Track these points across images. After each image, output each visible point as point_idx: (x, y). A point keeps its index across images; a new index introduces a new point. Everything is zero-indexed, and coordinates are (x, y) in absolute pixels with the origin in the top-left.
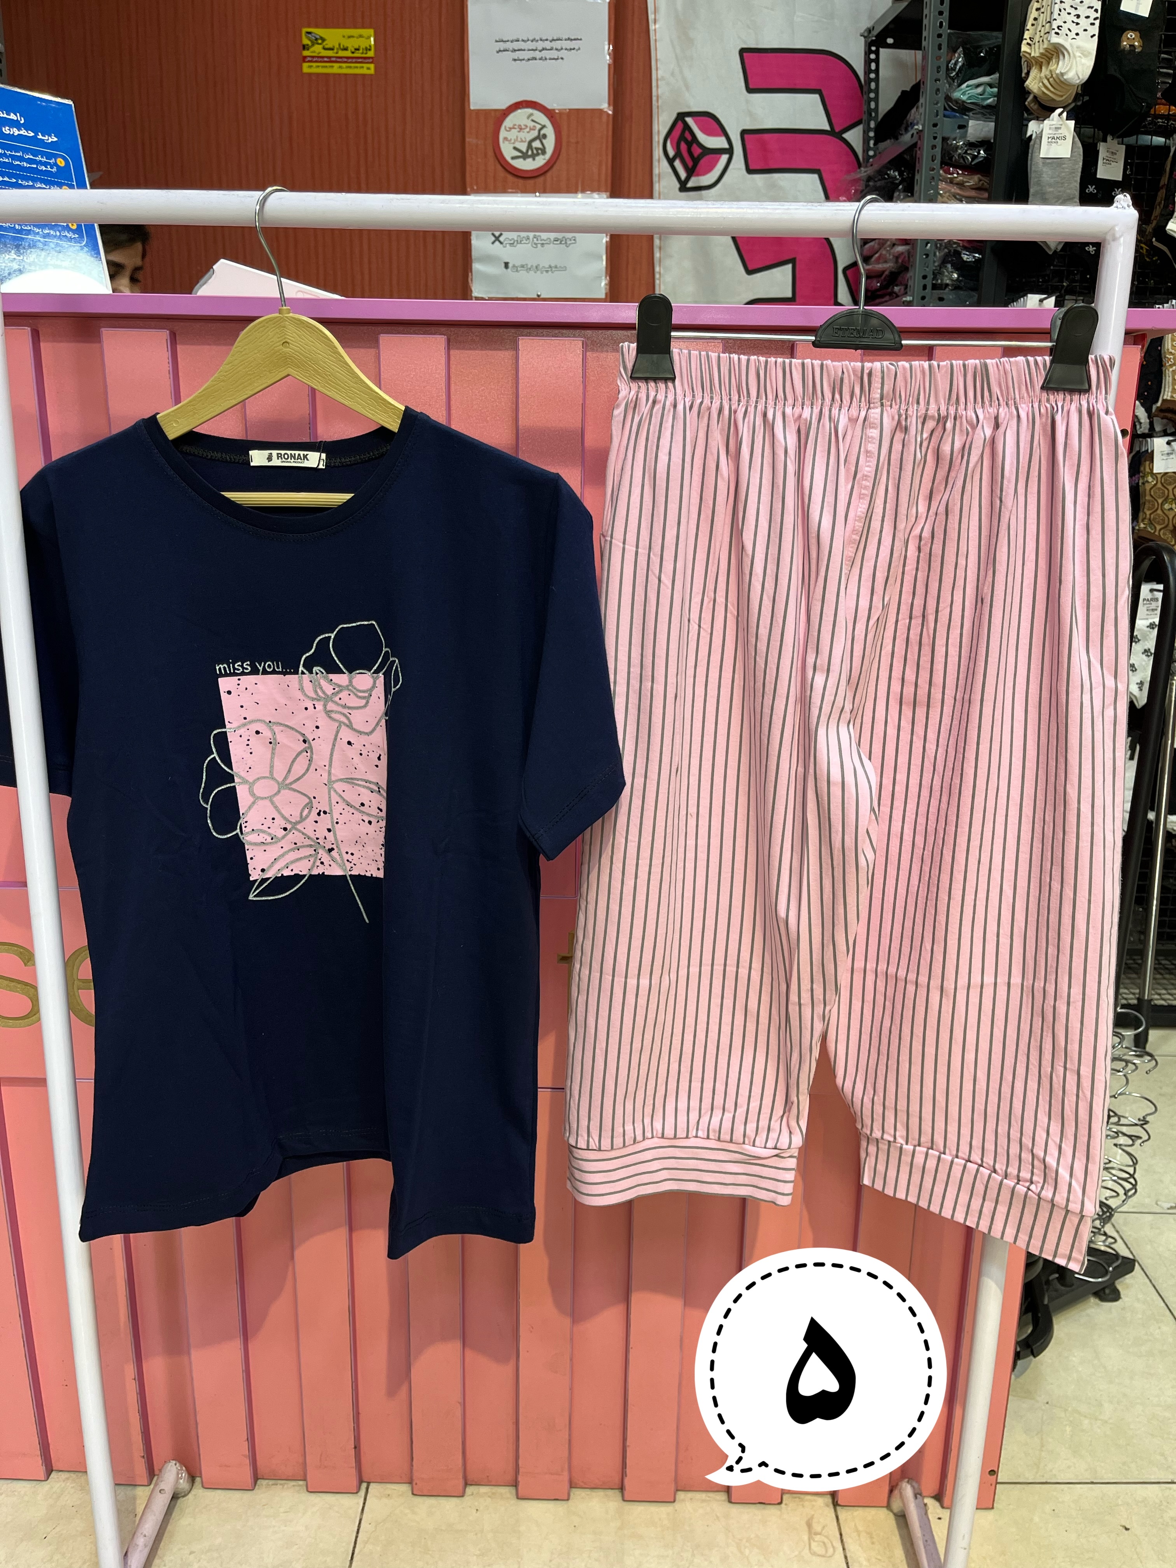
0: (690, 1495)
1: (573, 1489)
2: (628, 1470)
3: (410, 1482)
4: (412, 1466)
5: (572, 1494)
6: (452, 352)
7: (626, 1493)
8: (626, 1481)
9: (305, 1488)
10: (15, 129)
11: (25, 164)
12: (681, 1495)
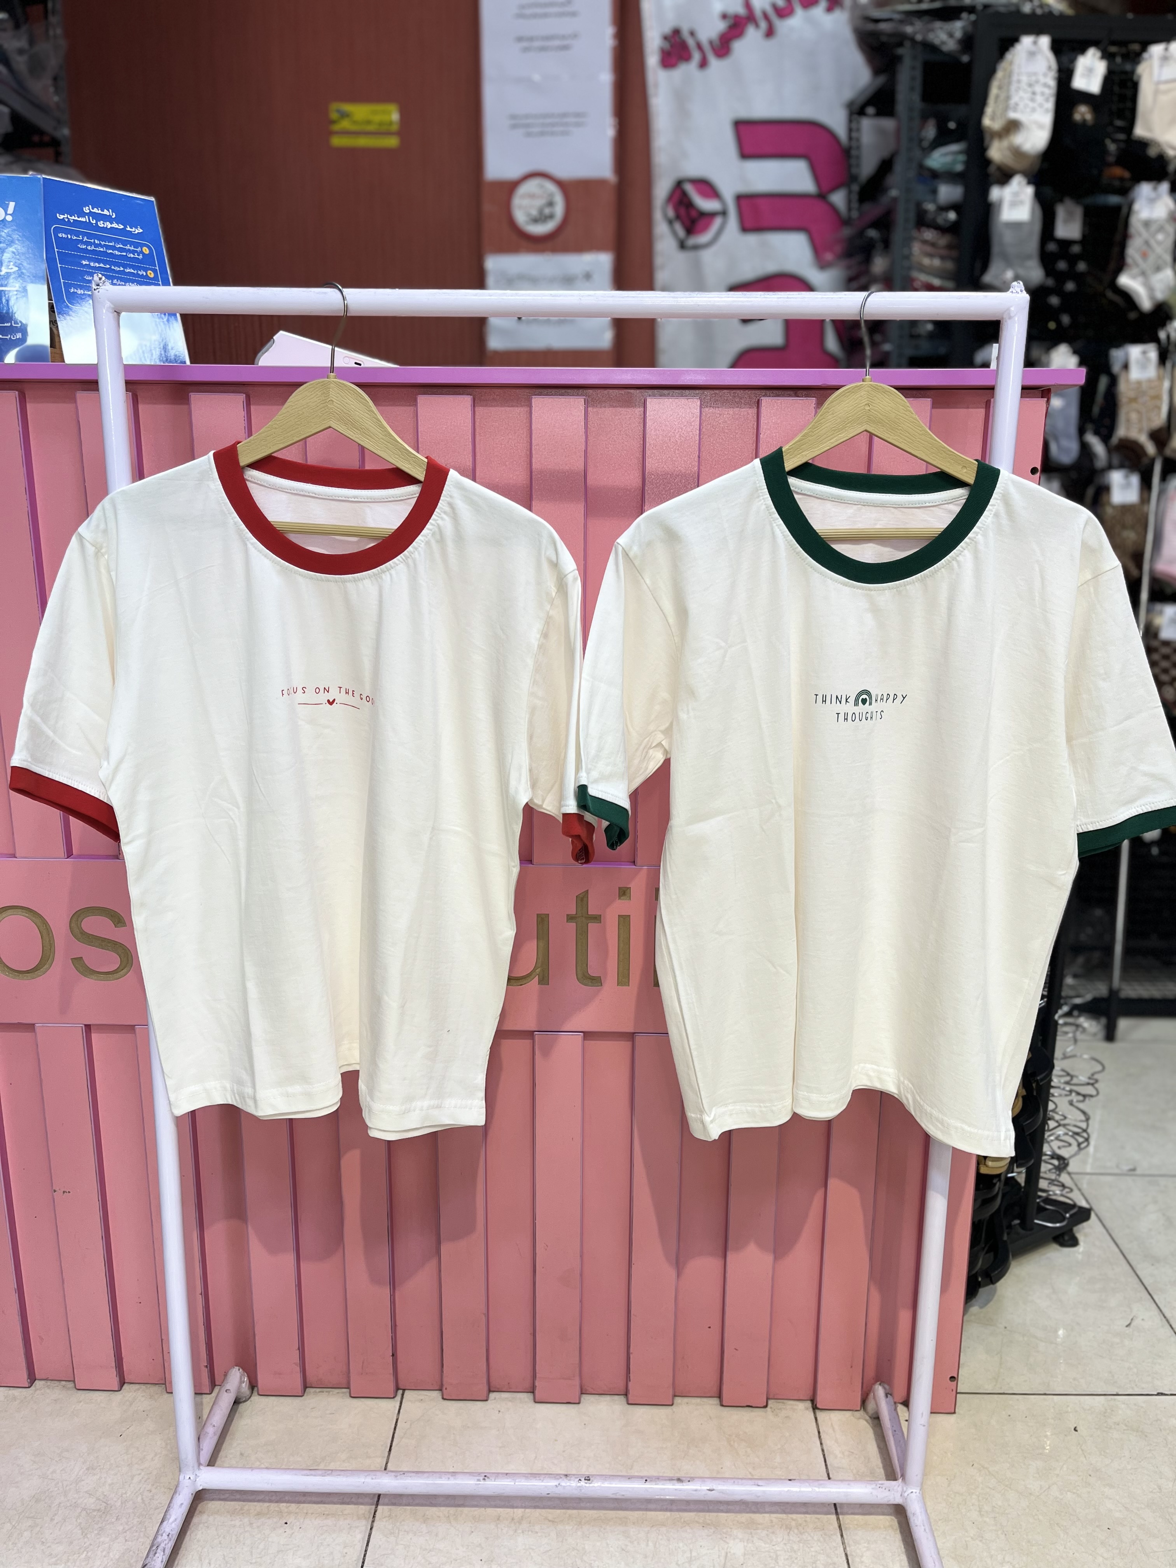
0: (686, 1400)
1: (584, 1396)
2: (631, 1375)
3: (441, 1390)
4: (442, 1371)
5: (582, 1399)
6: (477, 409)
7: (630, 1396)
8: (630, 1384)
9: (348, 1394)
10: (108, 223)
11: (117, 253)
12: (678, 1400)
